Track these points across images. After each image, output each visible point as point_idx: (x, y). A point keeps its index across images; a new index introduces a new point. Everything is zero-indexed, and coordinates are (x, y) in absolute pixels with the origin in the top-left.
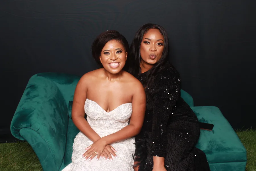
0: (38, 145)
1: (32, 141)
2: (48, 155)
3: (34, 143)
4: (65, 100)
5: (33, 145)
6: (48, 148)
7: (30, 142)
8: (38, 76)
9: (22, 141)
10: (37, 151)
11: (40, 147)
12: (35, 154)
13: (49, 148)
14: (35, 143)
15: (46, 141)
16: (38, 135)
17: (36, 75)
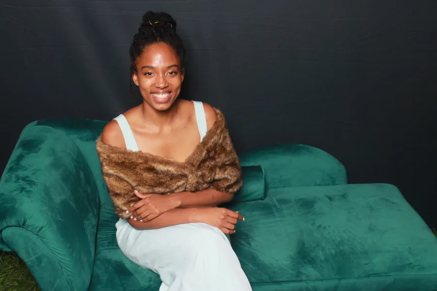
0: (39, 260)
1: (27, 252)
2: (58, 281)
3: (31, 257)
4: (92, 173)
5: (28, 260)
6: (59, 268)
7: (23, 254)
8: (38, 124)
9: (7, 253)
10: (37, 273)
11: (43, 264)
12: (33, 279)
13: (60, 265)
14: (33, 258)
15: (55, 253)
16: (38, 241)
17: (36, 122)
